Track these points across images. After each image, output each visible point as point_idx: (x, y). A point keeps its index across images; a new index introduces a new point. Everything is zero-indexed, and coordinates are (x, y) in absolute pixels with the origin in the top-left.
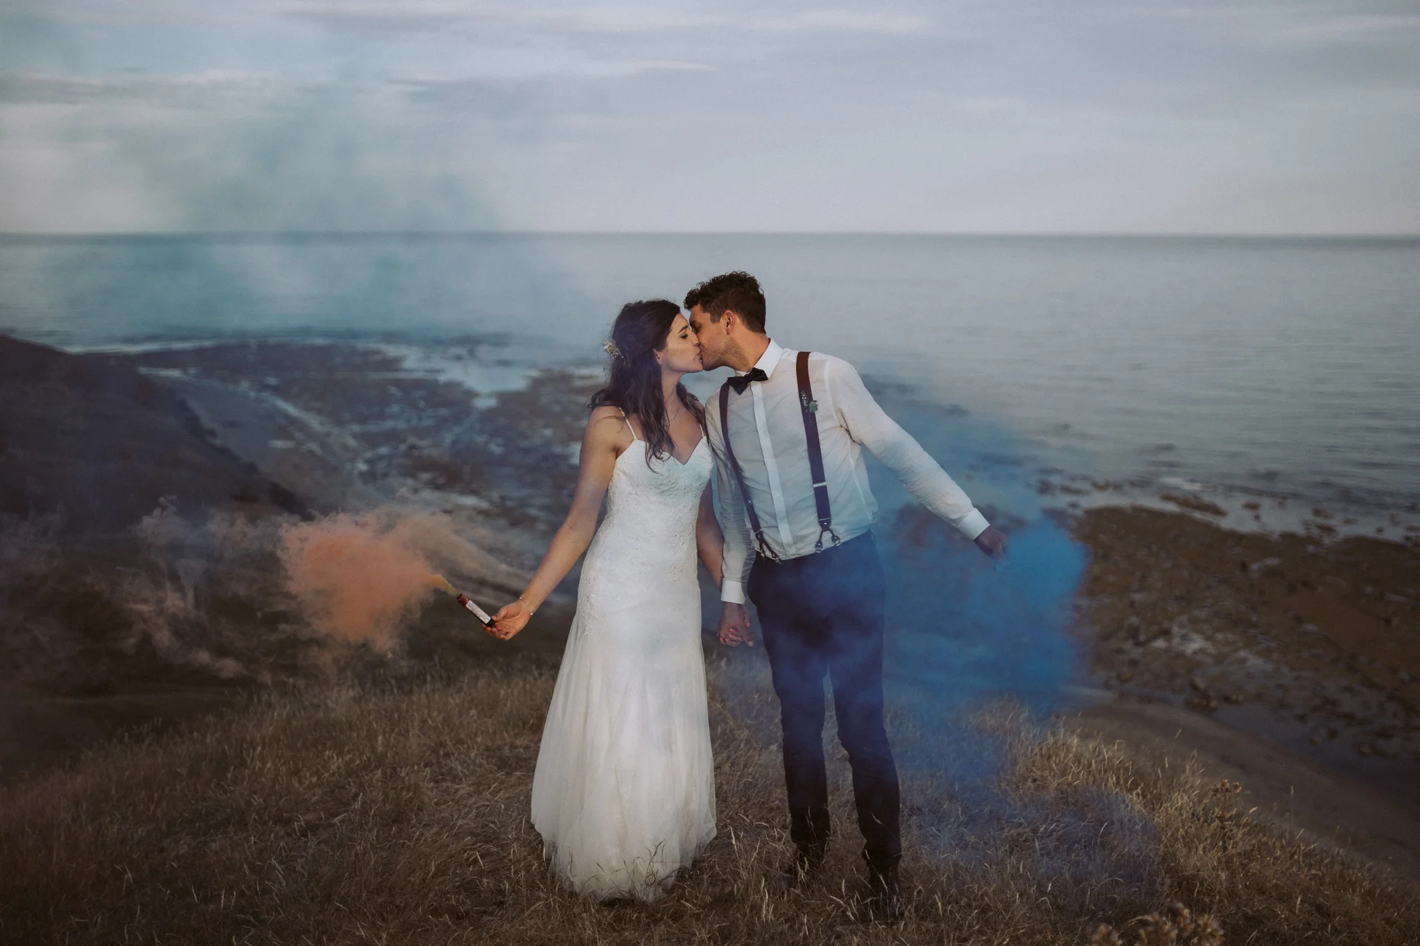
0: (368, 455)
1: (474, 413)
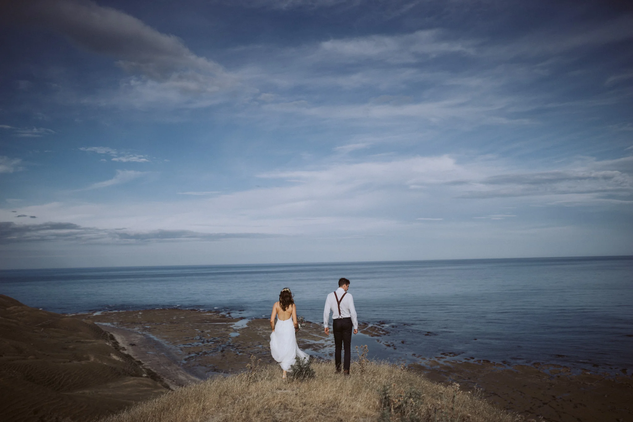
0: (187, 357)
1: (230, 339)
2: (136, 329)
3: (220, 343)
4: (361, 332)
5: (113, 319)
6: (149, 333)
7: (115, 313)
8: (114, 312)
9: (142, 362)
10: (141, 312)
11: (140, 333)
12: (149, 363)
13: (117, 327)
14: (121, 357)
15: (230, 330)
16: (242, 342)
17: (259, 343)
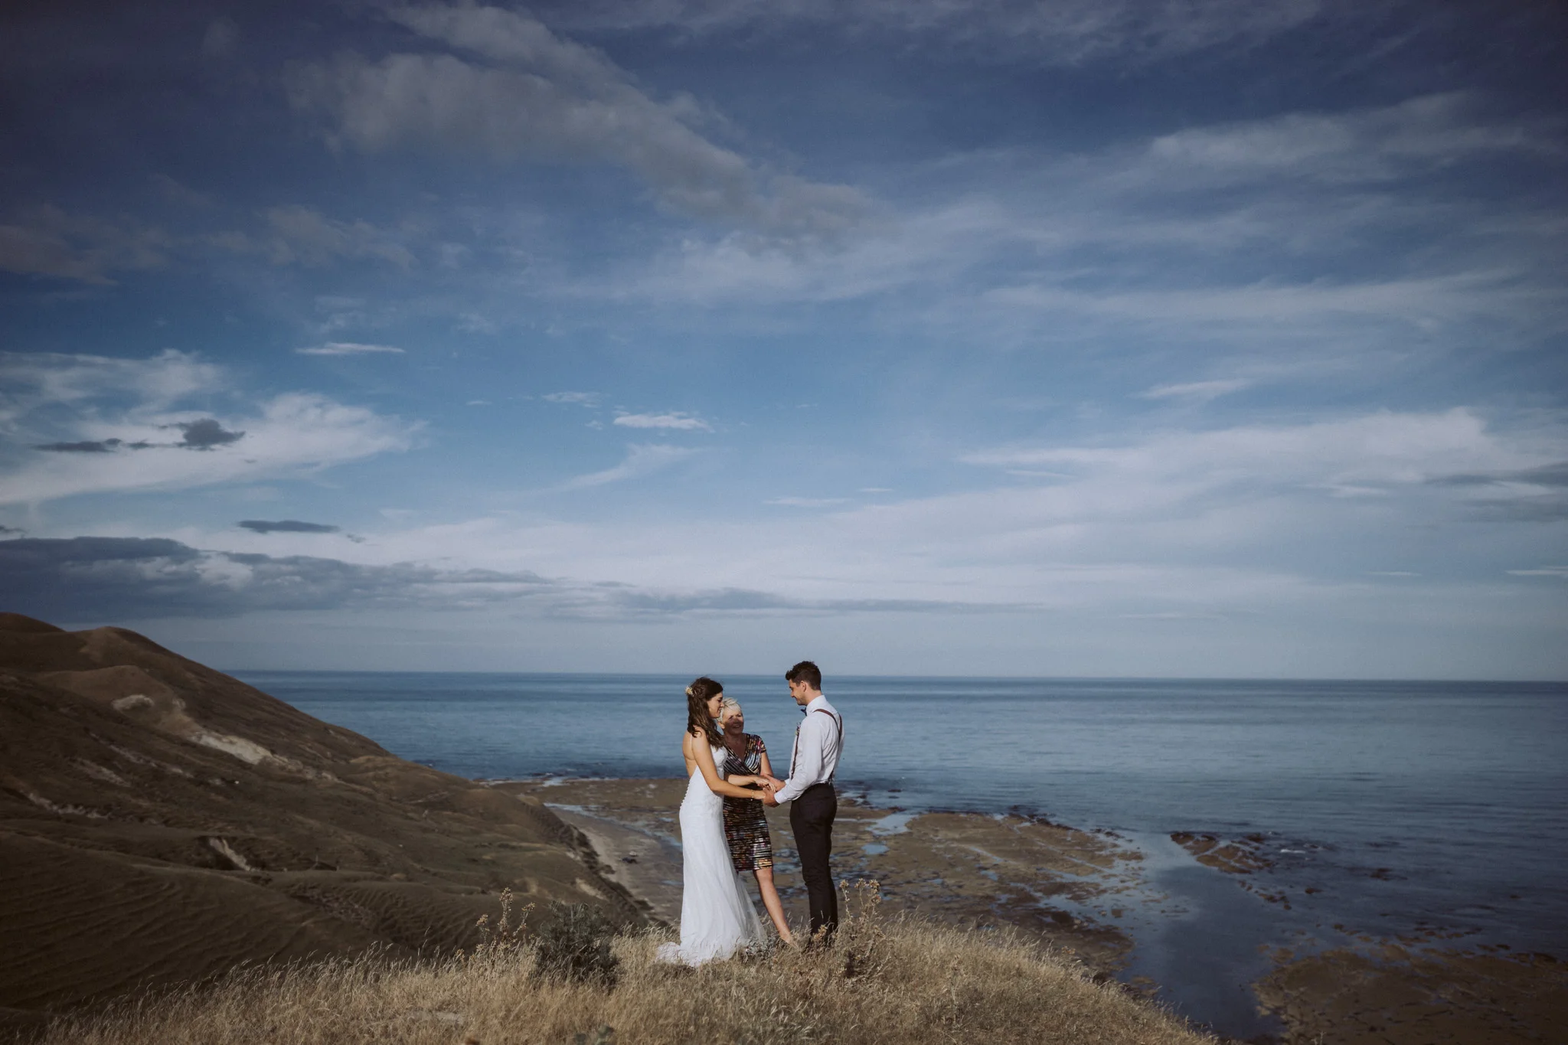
1: (864, 859)
2: (640, 824)
3: (837, 867)
4: (1198, 860)
5: (587, 798)
6: (670, 836)
7: (593, 783)
8: (591, 779)
9: (651, 904)
10: (654, 784)
11: (650, 833)
12: (667, 908)
13: (596, 817)
14: (599, 889)
15: (863, 837)
16: (893, 868)
17: (934, 873)
